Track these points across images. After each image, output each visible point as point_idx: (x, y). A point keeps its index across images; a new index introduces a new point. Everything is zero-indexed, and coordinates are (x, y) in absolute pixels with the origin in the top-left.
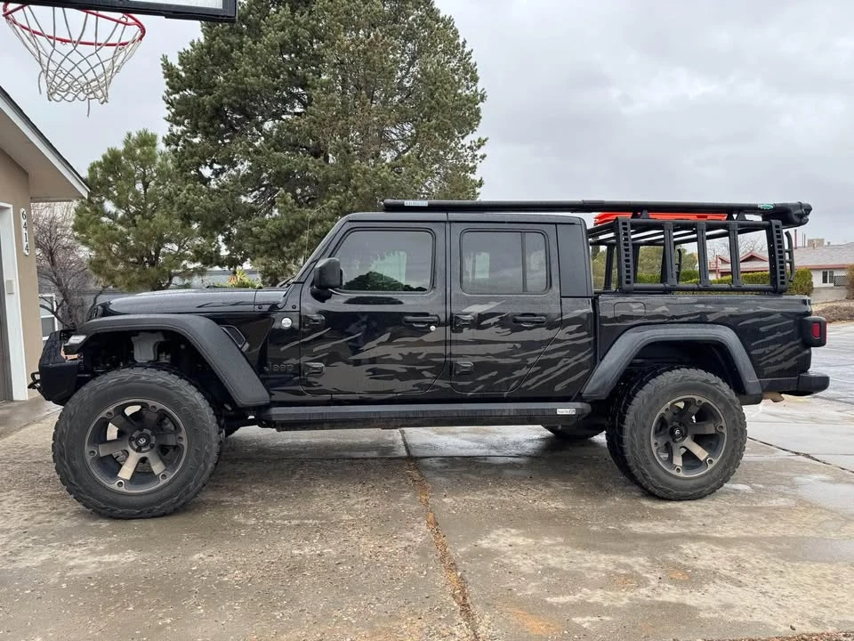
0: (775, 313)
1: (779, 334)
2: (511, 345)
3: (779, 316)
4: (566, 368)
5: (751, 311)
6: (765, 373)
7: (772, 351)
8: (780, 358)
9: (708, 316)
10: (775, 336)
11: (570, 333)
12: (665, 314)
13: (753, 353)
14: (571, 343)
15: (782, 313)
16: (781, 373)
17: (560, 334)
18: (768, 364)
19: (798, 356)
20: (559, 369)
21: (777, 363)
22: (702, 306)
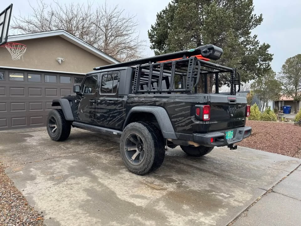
0: (182, 102)
1: (184, 113)
2: (107, 110)
3: (184, 104)
4: (118, 119)
5: (172, 101)
6: (178, 130)
7: (180, 120)
8: (183, 124)
9: (157, 103)
10: (182, 113)
11: (119, 107)
12: (143, 101)
13: (173, 120)
14: (119, 110)
15: (185, 102)
16: (184, 131)
17: (117, 107)
18: (179, 126)
19: (192, 124)
20: (116, 119)
21: (182, 126)
22: (155, 99)
